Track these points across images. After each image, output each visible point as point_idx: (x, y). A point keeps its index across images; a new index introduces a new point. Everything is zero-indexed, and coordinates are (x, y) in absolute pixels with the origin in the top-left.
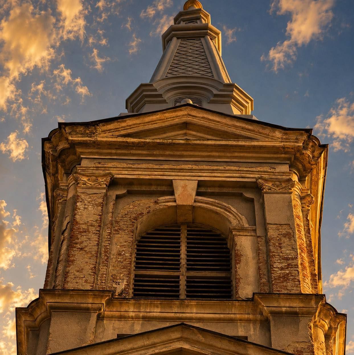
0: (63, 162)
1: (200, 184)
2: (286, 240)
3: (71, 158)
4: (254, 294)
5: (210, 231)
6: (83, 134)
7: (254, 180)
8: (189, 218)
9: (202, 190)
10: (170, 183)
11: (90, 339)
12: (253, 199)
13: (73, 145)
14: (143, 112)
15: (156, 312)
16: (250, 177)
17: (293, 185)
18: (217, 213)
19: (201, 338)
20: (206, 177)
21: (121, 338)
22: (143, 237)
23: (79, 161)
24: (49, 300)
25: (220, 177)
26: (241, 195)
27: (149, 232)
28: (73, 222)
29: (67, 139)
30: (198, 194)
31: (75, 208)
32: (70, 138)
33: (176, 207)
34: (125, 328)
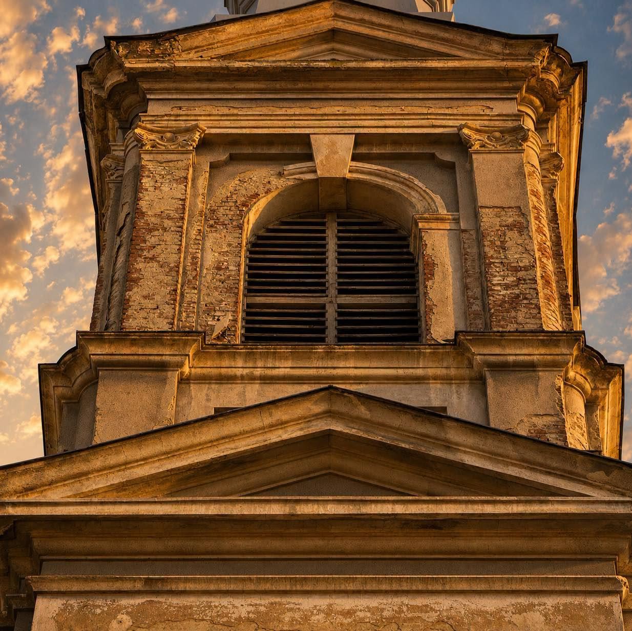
0: (117, 107)
1: (360, 140)
2: (512, 235)
3: (131, 99)
4: (457, 333)
6: (152, 56)
7: (455, 130)
8: (341, 199)
9: (363, 150)
10: (305, 140)
11: (169, 415)
12: (454, 163)
13: (134, 77)
14: (258, 12)
15: (284, 368)
16: (446, 125)
17: (525, 139)
18: (389, 191)
19: (363, 411)
20: (370, 126)
21: (222, 414)
22: (259, 238)
23: (144, 103)
24: (96, 351)
25: (395, 127)
26: (432, 156)
27: (270, 227)
28: (137, 212)
29: (121, 66)
30: (355, 158)
31: (137, 188)
32: (127, 65)
33: (316, 181)
34: (231, 397)
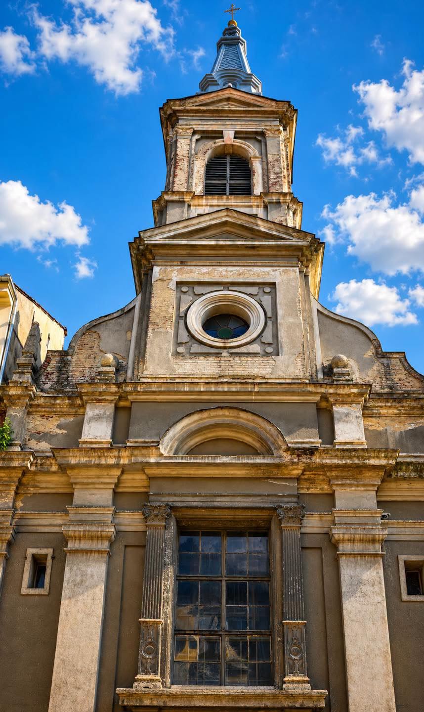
0: (170, 121)
1: (236, 133)
2: (276, 163)
3: (174, 118)
4: (261, 193)
5: (241, 158)
6: (180, 105)
7: (261, 130)
8: (231, 151)
9: (237, 136)
10: (221, 132)
11: (185, 216)
12: (261, 140)
13: (175, 112)
14: (209, 91)
15: (215, 202)
16: (260, 129)
17: (280, 133)
18: (244, 148)
19: (236, 215)
20: (238, 128)
21: (200, 215)
22: (209, 163)
23: (178, 120)
24: (166, 197)
25: (245, 129)
26: (255, 138)
27: (213, 159)
28: (176, 155)
29: (171, 108)
30: (235, 138)
31: (176, 147)
32: (173, 108)
33: (225, 145)
34: (200, 211)
